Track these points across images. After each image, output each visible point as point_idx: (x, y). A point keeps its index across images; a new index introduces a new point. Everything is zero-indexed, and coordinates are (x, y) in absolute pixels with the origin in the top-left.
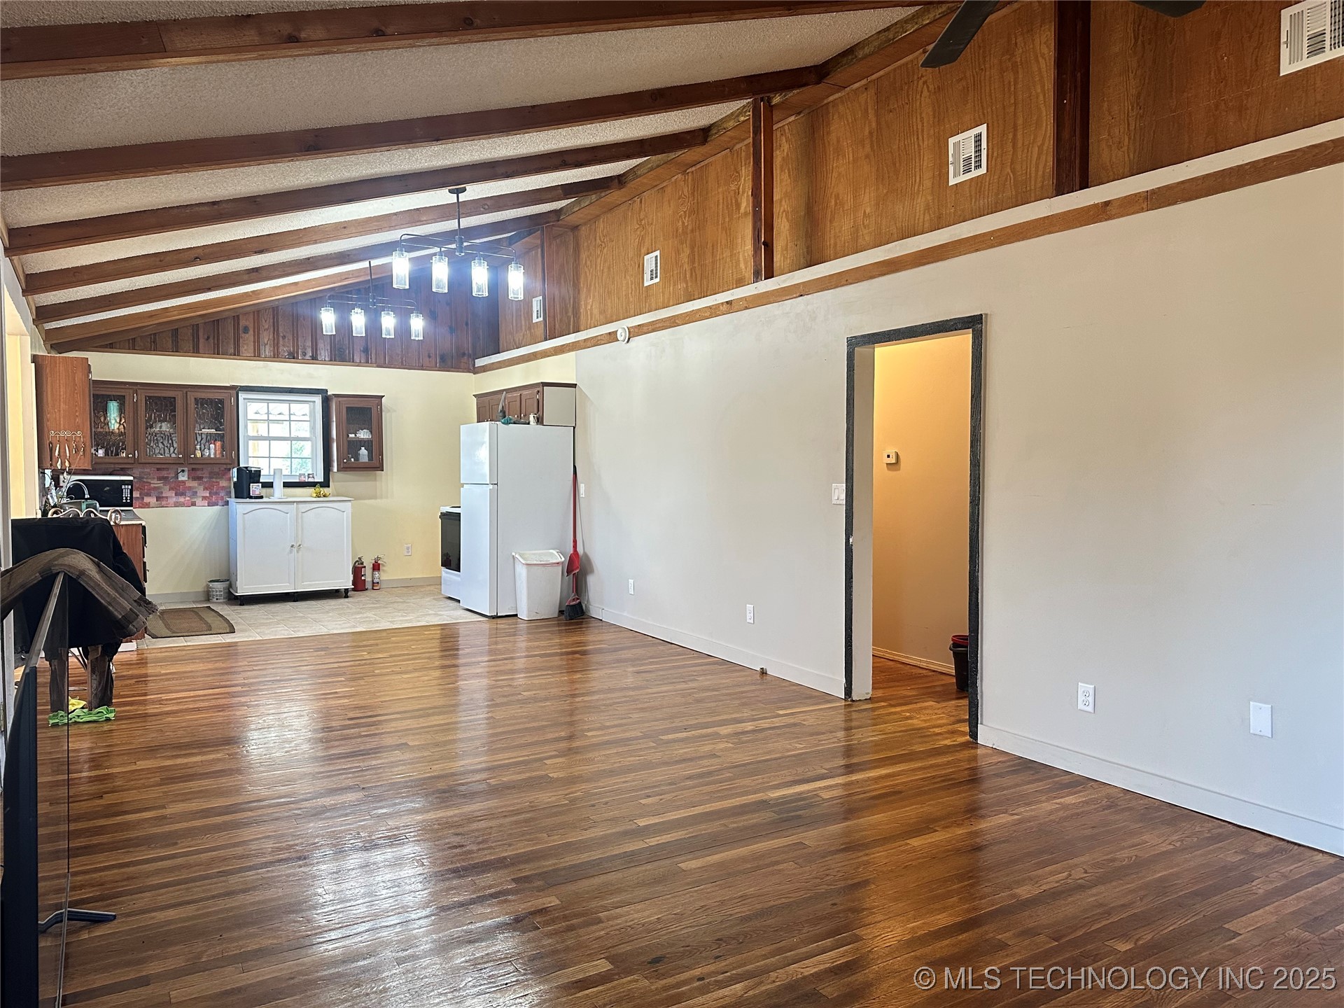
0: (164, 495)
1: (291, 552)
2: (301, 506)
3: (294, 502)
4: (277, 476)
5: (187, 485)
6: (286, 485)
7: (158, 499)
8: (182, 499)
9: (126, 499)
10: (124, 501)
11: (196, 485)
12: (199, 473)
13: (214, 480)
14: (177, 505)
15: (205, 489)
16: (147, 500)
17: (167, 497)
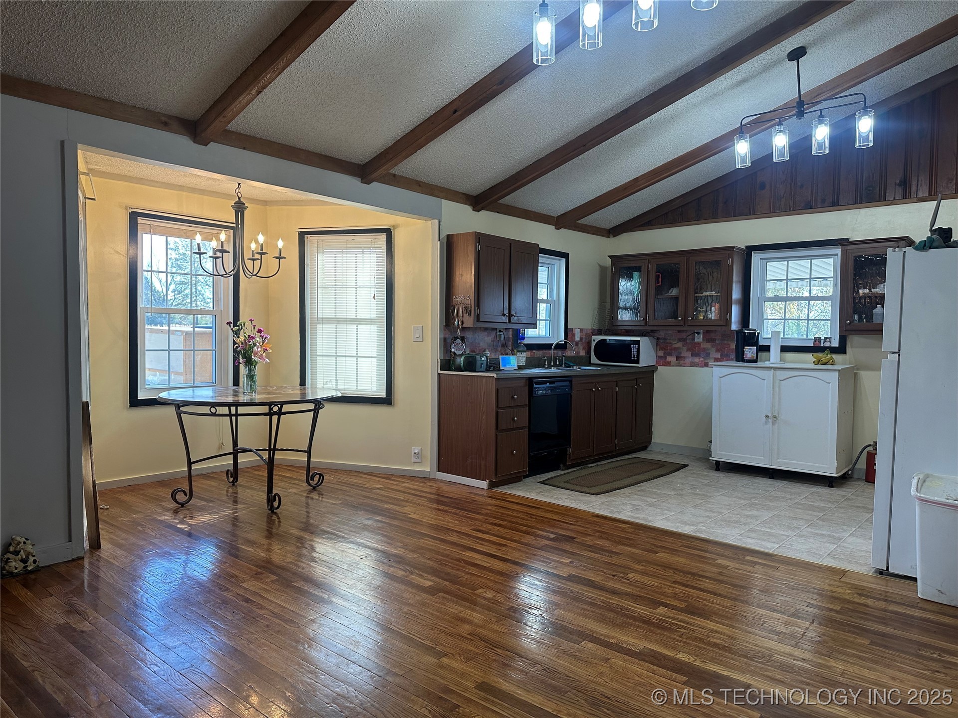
0: (682, 355)
1: (766, 423)
2: (778, 373)
3: (771, 368)
4: (773, 340)
5: (702, 346)
7: (678, 358)
8: (696, 360)
9: (634, 357)
10: (633, 359)
11: (710, 347)
12: (713, 335)
13: (725, 342)
14: (693, 365)
15: (718, 350)
16: (669, 359)
17: (684, 357)
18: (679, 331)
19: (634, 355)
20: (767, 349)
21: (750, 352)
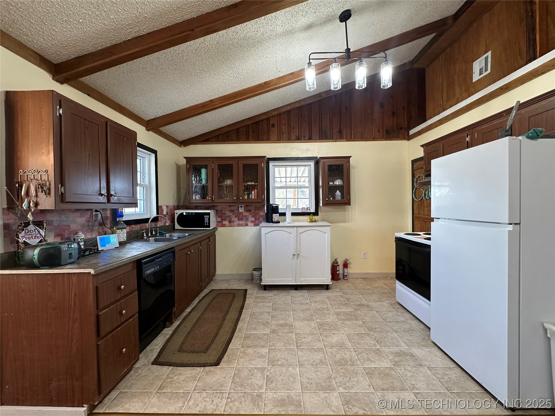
0: (232, 220)
1: (293, 258)
2: (299, 229)
3: (295, 226)
4: (287, 210)
5: (244, 214)
6: (293, 214)
7: (230, 222)
8: (241, 222)
9: (207, 224)
10: (205, 224)
11: (248, 214)
12: (249, 208)
13: (257, 211)
14: (239, 225)
15: (253, 216)
16: (224, 222)
17: (234, 221)
18: (230, 206)
19: (207, 222)
20: (284, 214)
21: (276, 217)
